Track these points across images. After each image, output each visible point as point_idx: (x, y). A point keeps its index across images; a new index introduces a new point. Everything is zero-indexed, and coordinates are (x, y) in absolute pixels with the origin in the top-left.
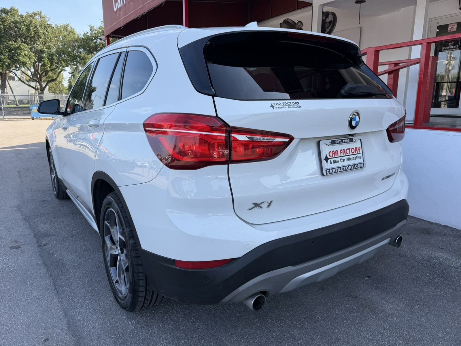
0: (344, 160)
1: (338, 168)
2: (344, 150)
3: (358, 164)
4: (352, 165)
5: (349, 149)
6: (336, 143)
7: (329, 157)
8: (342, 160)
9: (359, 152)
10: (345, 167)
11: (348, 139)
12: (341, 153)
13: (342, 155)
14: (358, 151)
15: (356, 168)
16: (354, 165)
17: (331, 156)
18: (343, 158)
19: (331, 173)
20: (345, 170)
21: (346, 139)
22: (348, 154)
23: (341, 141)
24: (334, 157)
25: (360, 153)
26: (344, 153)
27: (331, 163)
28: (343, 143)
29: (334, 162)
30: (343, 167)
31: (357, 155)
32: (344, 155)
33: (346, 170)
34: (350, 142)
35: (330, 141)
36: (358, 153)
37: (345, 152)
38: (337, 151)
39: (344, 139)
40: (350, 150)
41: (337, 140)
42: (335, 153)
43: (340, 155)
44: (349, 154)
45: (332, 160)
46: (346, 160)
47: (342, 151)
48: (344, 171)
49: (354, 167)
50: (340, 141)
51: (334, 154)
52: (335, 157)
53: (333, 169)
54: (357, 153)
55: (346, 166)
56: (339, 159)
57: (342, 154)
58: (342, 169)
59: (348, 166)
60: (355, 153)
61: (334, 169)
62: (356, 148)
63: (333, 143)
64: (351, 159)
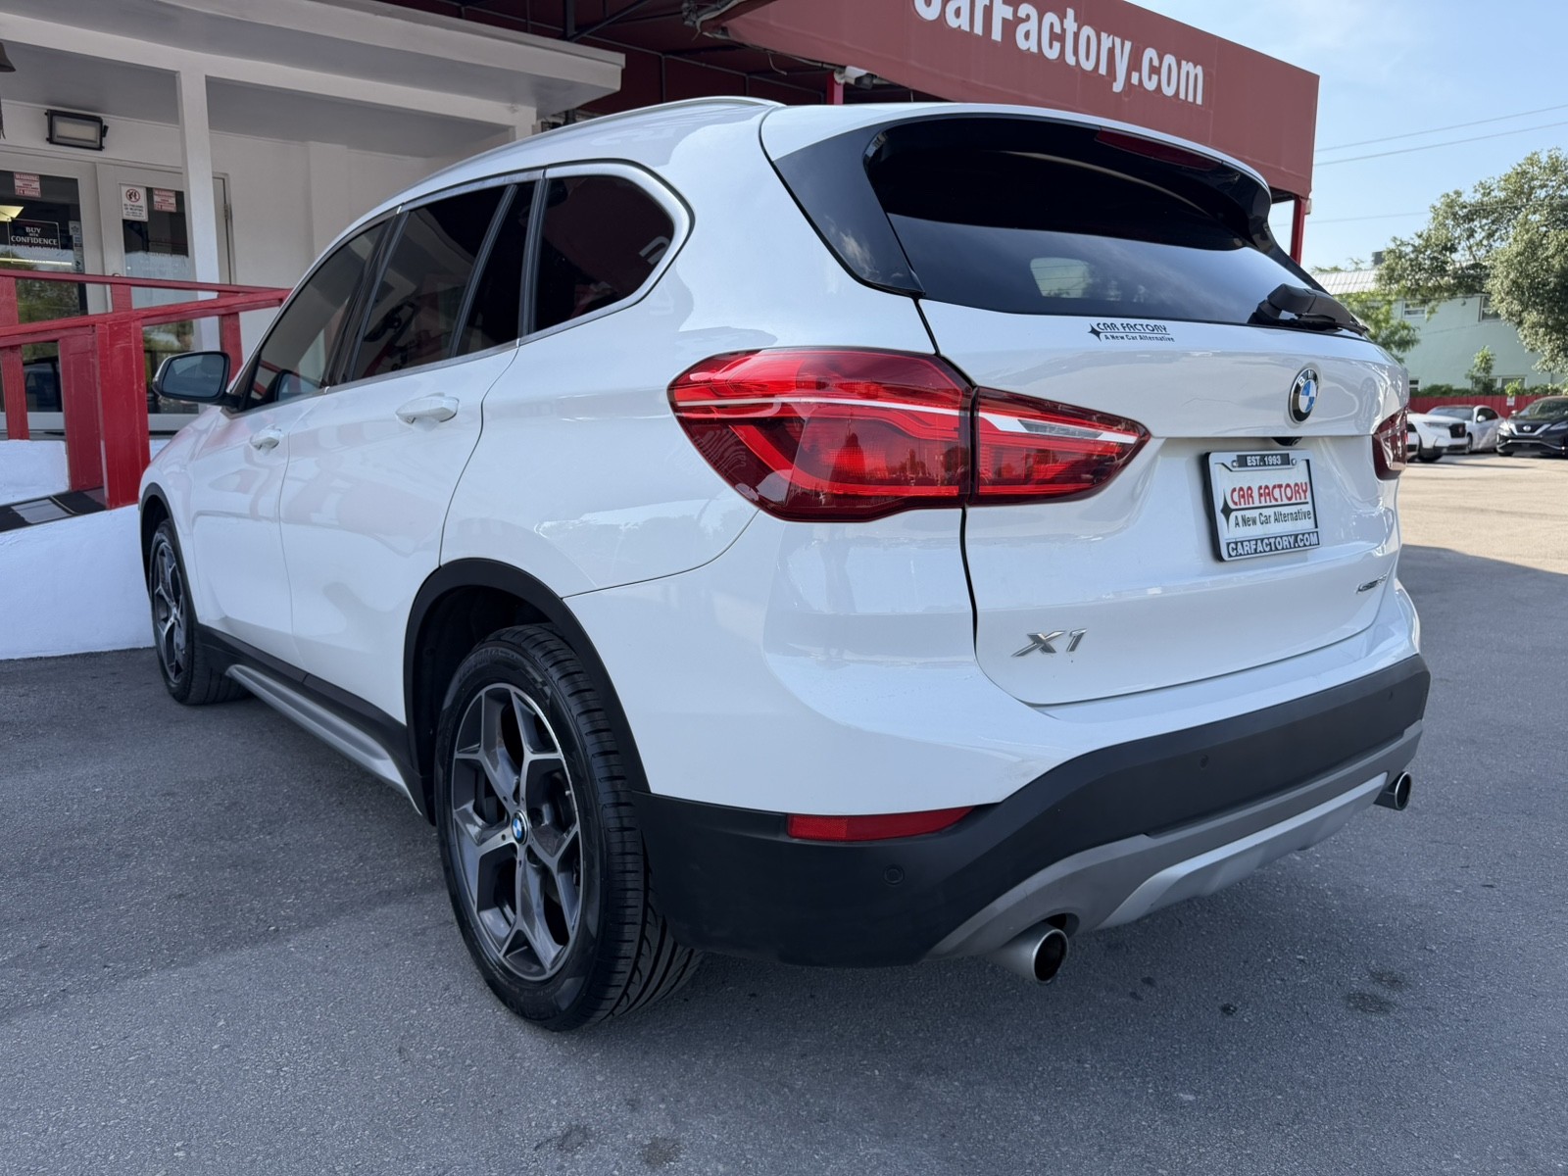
0: (1267, 521)
1: (1256, 540)
2: (1267, 487)
3: (1303, 534)
4: (1291, 535)
5: (1280, 486)
6: (1249, 464)
7: (1232, 506)
8: (1263, 519)
9: (1305, 498)
10: (1272, 540)
11: (1276, 455)
12: (1261, 495)
13: (1263, 504)
14: (1302, 494)
15: (1299, 546)
16: (1296, 536)
17: (1236, 504)
18: (1265, 512)
19: (1241, 555)
20: (1273, 548)
21: (1272, 455)
22: (1276, 500)
23: (1260, 461)
24: (1243, 506)
25: (1307, 503)
26: (1268, 498)
27: (1237, 524)
28: (1265, 465)
29: (1246, 521)
30: (1268, 538)
31: (1299, 507)
32: (1268, 504)
33: (1277, 549)
34: (1282, 464)
35: (1233, 456)
36: (1303, 500)
37: (1269, 494)
38: (1249, 488)
39: (1268, 455)
40: (1283, 489)
41: (1252, 456)
42: (1245, 493)
43: (1257, 504)
44: (1279, 503)
45: (1239, 514)
46: (1272, 519)
47: (1262, 491)
48: (1271, 550)
49: (1296, 541)
50: (1258, 458)
51: (1243, 496)
52: (1247, 506)
53: (1245, 544)
54: (1299, 501)
55: (1276, 538)
56: (1254, 513)
57: (1263, 499)
58: (1267, 545)
59: (1281, 537)
60: (1293, 501)
61: (1247, 543)
62: (1296, 485)
63: (1242, 462)
64: (1285, 517)
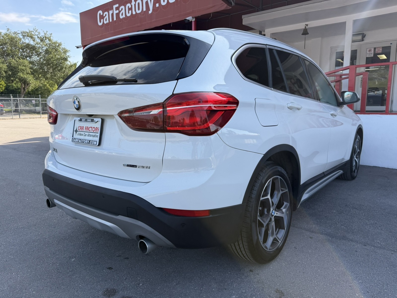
0: (86, 135)
1: (79, 139)
2: (88, 127)
3: (92, 141)
4: (88, 140)
5: (92, 127)
6: (82, 121)
7: (78, 130)
8: (85, 135)
9: (98, 132)
10: (83, 140)
12: (86, 129)
13: (86, 131)
14: (97, 130)
15: (90, 144)
17: (79, 130)
18: (86, 133)
19: (75, 142)
20: (83, 142)
21: (89, 119)
22: (89, 131)
23: (85, 120)
24: (80, 131)
25: (98, 133)
26: (87, 130)
27: (78, 135)
28: (86, 121)
29: (80, 135)
31: (96, 134)
32: (87, 131)
33: (83, 143)
34: (91, 122)
35: (79, 118)
36: (97, 132)
37: (88, 129)
38: (83, 127)
39: (88, 119)
40: (92, 128)
41: (83, 119)
42: (82, 128)
43: (84, 131)
44: (90, 132)
45: (79, 132)
46: (87, 135)
47: (86, 128)
48: (82, 142)
49: (89, 142)
50: (85, 119)
51: (81, 128)
52: (82, 131)
53: (76, 139)
54: (96, 132)
56: (83, 133)
57: (86, 130)
58: (81, 141)
59: (86, 140)
60: (95, 132)
61: (77, 139)
62: (96, 128)
64: (91, 136)
